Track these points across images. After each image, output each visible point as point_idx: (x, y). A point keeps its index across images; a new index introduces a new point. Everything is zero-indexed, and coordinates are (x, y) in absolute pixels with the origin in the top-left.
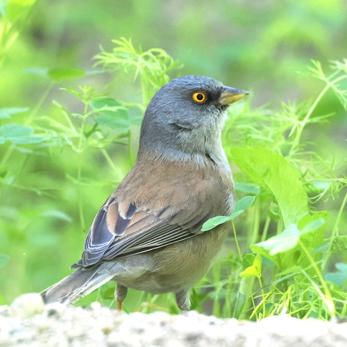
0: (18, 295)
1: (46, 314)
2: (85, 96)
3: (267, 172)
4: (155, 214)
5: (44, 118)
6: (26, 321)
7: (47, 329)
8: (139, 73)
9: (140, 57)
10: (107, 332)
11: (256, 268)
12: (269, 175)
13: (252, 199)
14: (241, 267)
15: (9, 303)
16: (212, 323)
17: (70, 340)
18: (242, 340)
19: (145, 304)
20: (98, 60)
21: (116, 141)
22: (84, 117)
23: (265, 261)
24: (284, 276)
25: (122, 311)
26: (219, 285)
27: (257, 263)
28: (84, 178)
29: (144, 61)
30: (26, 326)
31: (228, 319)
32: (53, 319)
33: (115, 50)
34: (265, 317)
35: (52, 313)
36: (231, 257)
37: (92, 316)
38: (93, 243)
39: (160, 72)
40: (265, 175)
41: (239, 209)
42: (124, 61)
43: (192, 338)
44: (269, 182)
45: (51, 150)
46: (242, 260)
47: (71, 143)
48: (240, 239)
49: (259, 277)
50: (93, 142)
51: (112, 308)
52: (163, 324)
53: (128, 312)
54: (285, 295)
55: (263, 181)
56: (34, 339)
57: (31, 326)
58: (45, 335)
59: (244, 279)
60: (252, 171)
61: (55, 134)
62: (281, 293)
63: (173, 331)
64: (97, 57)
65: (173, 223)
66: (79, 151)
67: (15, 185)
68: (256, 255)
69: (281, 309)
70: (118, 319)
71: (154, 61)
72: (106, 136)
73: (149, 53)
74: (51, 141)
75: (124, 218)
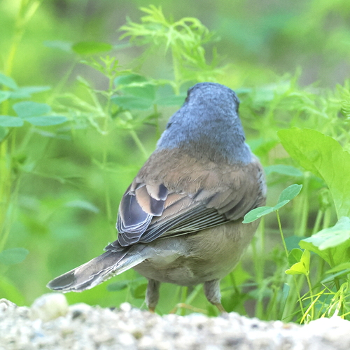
0: (39, 295)
1: (70, 316)
2: (108, 69)
3: (318, 157)
4: (191, 196)
5: (68, 95)
6: (48, 324)
7: (72, 333)
8: (170, 44)
9: (172, 27)
10: (137, 336)
11: (304, 264)
12: (320, 160)
13: (299, 188)
14: (288, 264)
15: (29, 304)
16: (255, 326)
17: (97, 345)
18: (288, 345)
19: (180, 305)
20: (124, 32)
21: (147, 121)
22: (110, 94)
23: (313, 257)
24: (336, 272)
25: (156, 314)
26: (263, 283)
27: (305, 258)
28: (111, 163)
29: (176, 32)
30: (48, 330)
31: (272, 321)
32: (78, 321)
33: (144, 19)
34: (314, 319)
35: (77, 315)
36: (277, 252)
37: (121, 318)
38: (126, 225)
39: (193, 43)
40: (316, 160)
41: (285, 199)
42: (153, 33)
43: (232, 343)
44: (320, 168)
45: (74, 132)
46: (288, 255)
47: (95, 125)
48: (286, 231)
49: (307, 274)
50: (121, 122)
51: (143, 310)
52: (200, 327)
53: (161, 314)
54: (336, 295)
55: (313, 166)
56: (56, 344)
57: (53, 329)
58: (68, 340)
59: (291, 277)
60: (301, 155)
61: (78, 113)
62: (332, 293)
63: (212, 335)
64: (124, 28)
65: (209, 206)
66: (104, 133)
67: (35, 172)
68: (303, 250)
69: (333, 311)
70: (150, 322)
71: (187, 32)
72: (135, 117)
73: (181, 23)
74: (74, 122)
75: (158, 199)
